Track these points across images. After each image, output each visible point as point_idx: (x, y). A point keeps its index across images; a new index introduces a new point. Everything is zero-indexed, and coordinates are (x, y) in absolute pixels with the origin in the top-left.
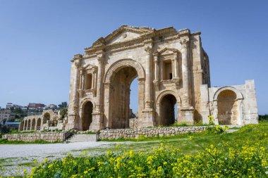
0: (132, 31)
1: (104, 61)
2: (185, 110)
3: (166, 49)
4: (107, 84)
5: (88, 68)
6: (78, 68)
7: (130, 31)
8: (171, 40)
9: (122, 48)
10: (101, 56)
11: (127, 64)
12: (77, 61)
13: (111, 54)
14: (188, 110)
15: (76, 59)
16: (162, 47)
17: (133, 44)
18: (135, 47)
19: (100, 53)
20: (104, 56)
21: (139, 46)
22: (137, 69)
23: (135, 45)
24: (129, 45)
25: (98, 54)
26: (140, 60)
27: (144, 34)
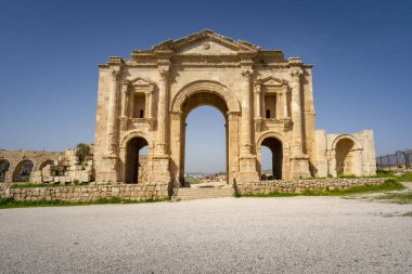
0: (219, 42)
1: (170, 78)
3: (270, 78)
4: (176, 113)
5: (137, 83)
6: (117, 80)
7: (216, 41)
8: (277, 67)
9: (201, 64)
10: (167, 68)
11: (211, 88)
12: (117, 68)
13: (182, 68)
15: (114, 64)
16: (264, 74)
17: (220, 62)
18: (224, 67)
19: (165, 64)
20: (170, 70)
21: (229, 66)
22: (226, 98)
23: (223, 63)
24: (214, 61)
25: (161, 64)
26: (231, 85)
27: (241, 51)
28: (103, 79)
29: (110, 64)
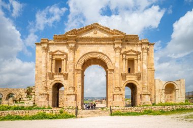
0: (102, 30)
2: (146, 94)
3: (131, 50)
4: (78, 70)
5: (57, 53)
6: (46, 51)
10: (73, 45)
11: (98, 56)
12: (45, 45)
14: (147, 94)
15: (44, 43)
17: (103, 41)
18: (104, 44)
19: (72, 43)
20: (75, 46)
21: (108, 44)
22: (106, 62)
24: (100, 41)
25: (70, 43)
27: (115, 35)
28: (38, 51)
29: (42, 43)
